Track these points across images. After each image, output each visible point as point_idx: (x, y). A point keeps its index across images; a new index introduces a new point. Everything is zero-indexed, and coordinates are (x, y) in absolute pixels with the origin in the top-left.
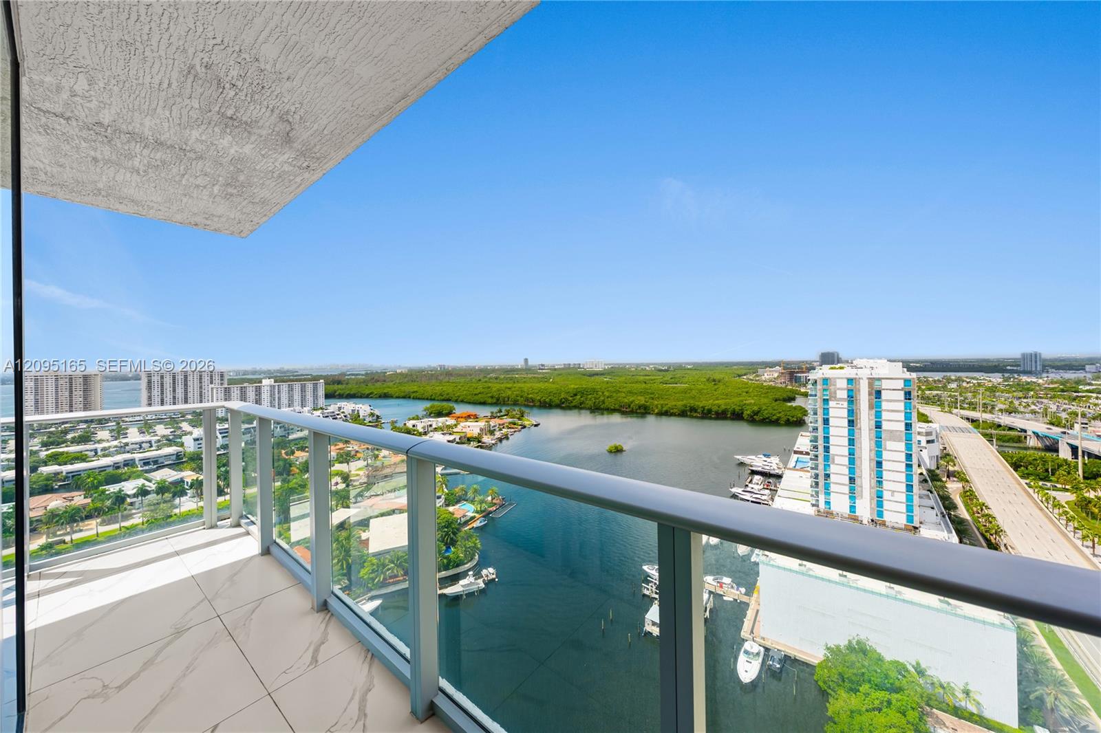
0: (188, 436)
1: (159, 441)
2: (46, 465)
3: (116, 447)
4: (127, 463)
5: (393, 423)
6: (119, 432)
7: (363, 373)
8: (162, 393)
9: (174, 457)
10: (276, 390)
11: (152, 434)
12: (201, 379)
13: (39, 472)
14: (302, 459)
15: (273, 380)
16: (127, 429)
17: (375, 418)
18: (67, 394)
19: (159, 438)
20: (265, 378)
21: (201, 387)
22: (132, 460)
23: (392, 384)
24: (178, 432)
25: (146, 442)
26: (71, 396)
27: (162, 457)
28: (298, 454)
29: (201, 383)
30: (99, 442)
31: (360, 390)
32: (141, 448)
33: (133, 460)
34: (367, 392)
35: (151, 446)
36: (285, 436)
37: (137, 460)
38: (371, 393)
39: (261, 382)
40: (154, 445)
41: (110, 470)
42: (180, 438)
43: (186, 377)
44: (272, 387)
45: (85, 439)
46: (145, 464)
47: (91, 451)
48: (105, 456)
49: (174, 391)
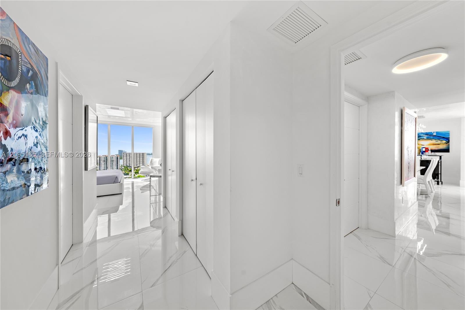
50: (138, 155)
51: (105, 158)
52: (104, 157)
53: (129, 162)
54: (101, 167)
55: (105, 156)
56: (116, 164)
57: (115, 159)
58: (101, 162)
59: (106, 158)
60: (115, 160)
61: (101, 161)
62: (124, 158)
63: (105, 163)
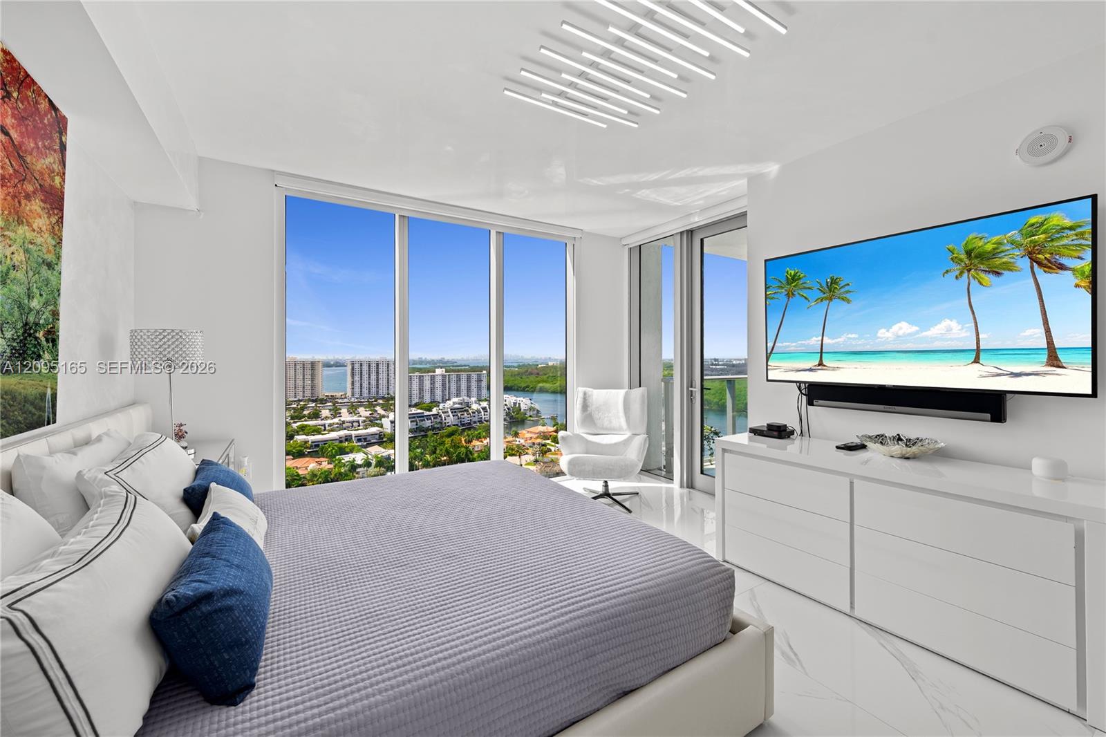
0: (386, 419)
1: (364, 421)
2: (298, 435)
3: (337, 424)
4: (348, 438)
5: (554, 419)
6: (336, 412)
7: (516, 365)
8: (361, 379)
9: (377, 437)
10: (447, 380)
11: (358, 415)
12: (388, 367)
13: (295, 439)
14: (478, 447)
15: (444, 370)
16: (340, 409)
17: (535, 412)
18: (301, 377)
19: (365, 419)
20: (438, 367)
21: (388, 375)
23: (545, 377)
24: (375, 415)
25: (355, 422)
26: (304, 379)
27: (369, 435)
28: (475, 443)
29: (388, 370)
30: (326, 418)
31: (516, 382)
32: (352, 426)
33: (351, 436)
34: (523, 385)
35: (359, 426)
36: (457, 425)
37: (353, 436)
38: (527, 387)
39: (434, 372)
40: (361, 424)
41: (337, 443)
42: (381, 420)
43: (378, 365)
44: (443, 376)
45: (316, 415)
46: (359, 440)
47: (321, 426)
48: (333, 430)
49: (369, 377)
50: (298, 367)
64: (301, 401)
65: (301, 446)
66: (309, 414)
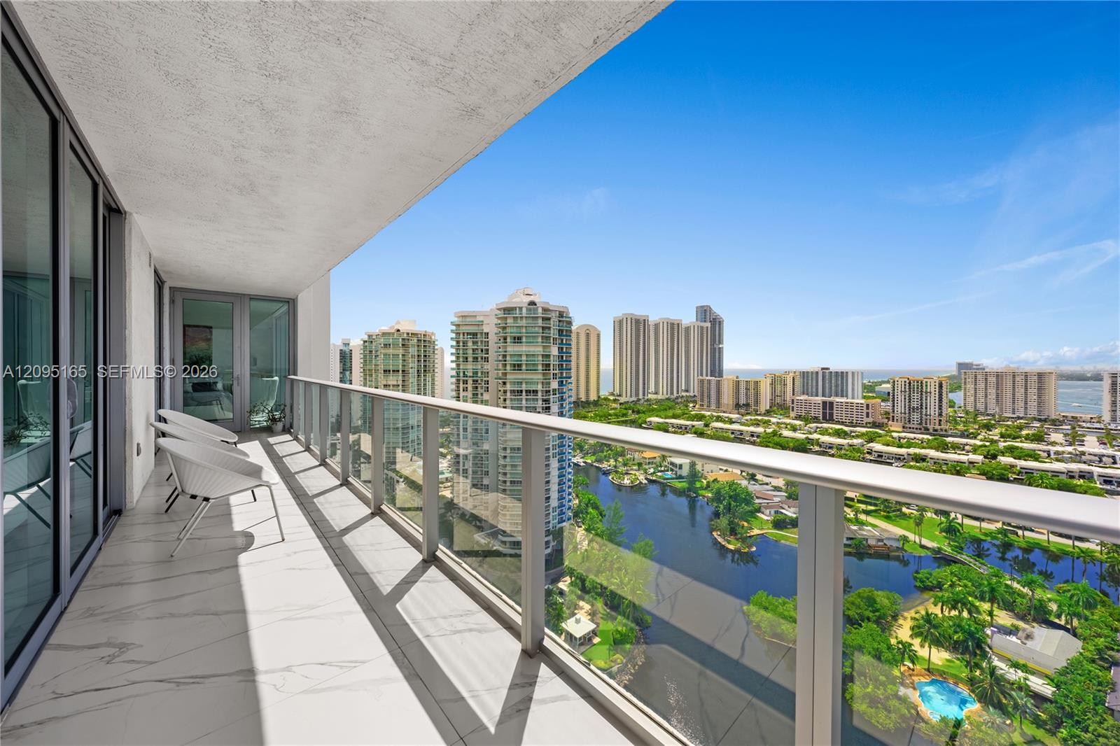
2: (1004, 456)
3: (1071, 453)
4: (1082, 475)
6: (1074, 439)
11: (1116, 448)
13: (998, 460)
16: (1084, 436)
18: (1023, 390)
22: (1089, 473)
25: (1108, 456)
26: (1026, 393)
30: (1054, 444)
32: (1101, 461)
33: (1091, 473)
35: (1113, 463)
37: (1096, 474)
41: (1063, 477)
45: (1038, 438)
46: (1106, 482)
47: (1044, 451)
48: (1058, 460)
50: (1017, 379)
51: (907, 385)
52: (905, 382)
53: (983, 400)
54: (896, 407)
55: (906, 380)
56: (937, 401)
57: (933, 387)
58: (896, 394)
59: (910, 383)
60: (933, 391)
61: (896, 391)
62: (968, 386)
63: (907, 398)
64: (1021, 418)
65: (1002, 469)
66: (1028, 435)
